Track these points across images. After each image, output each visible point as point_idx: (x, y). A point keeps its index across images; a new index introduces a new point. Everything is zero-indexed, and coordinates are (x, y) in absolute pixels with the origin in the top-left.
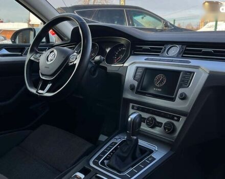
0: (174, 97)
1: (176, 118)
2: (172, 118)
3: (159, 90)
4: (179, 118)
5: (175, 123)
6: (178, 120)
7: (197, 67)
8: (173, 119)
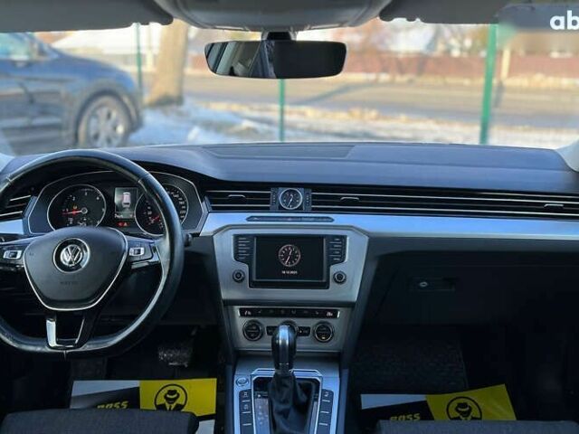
0: (324, 281)
1: (329, 314)
2: (323, 314)
3: (292, 272)
4: (335, 313)
5: (331, 321)
6: (335, 316)
7: (350, 228)
8: (325, 316)
